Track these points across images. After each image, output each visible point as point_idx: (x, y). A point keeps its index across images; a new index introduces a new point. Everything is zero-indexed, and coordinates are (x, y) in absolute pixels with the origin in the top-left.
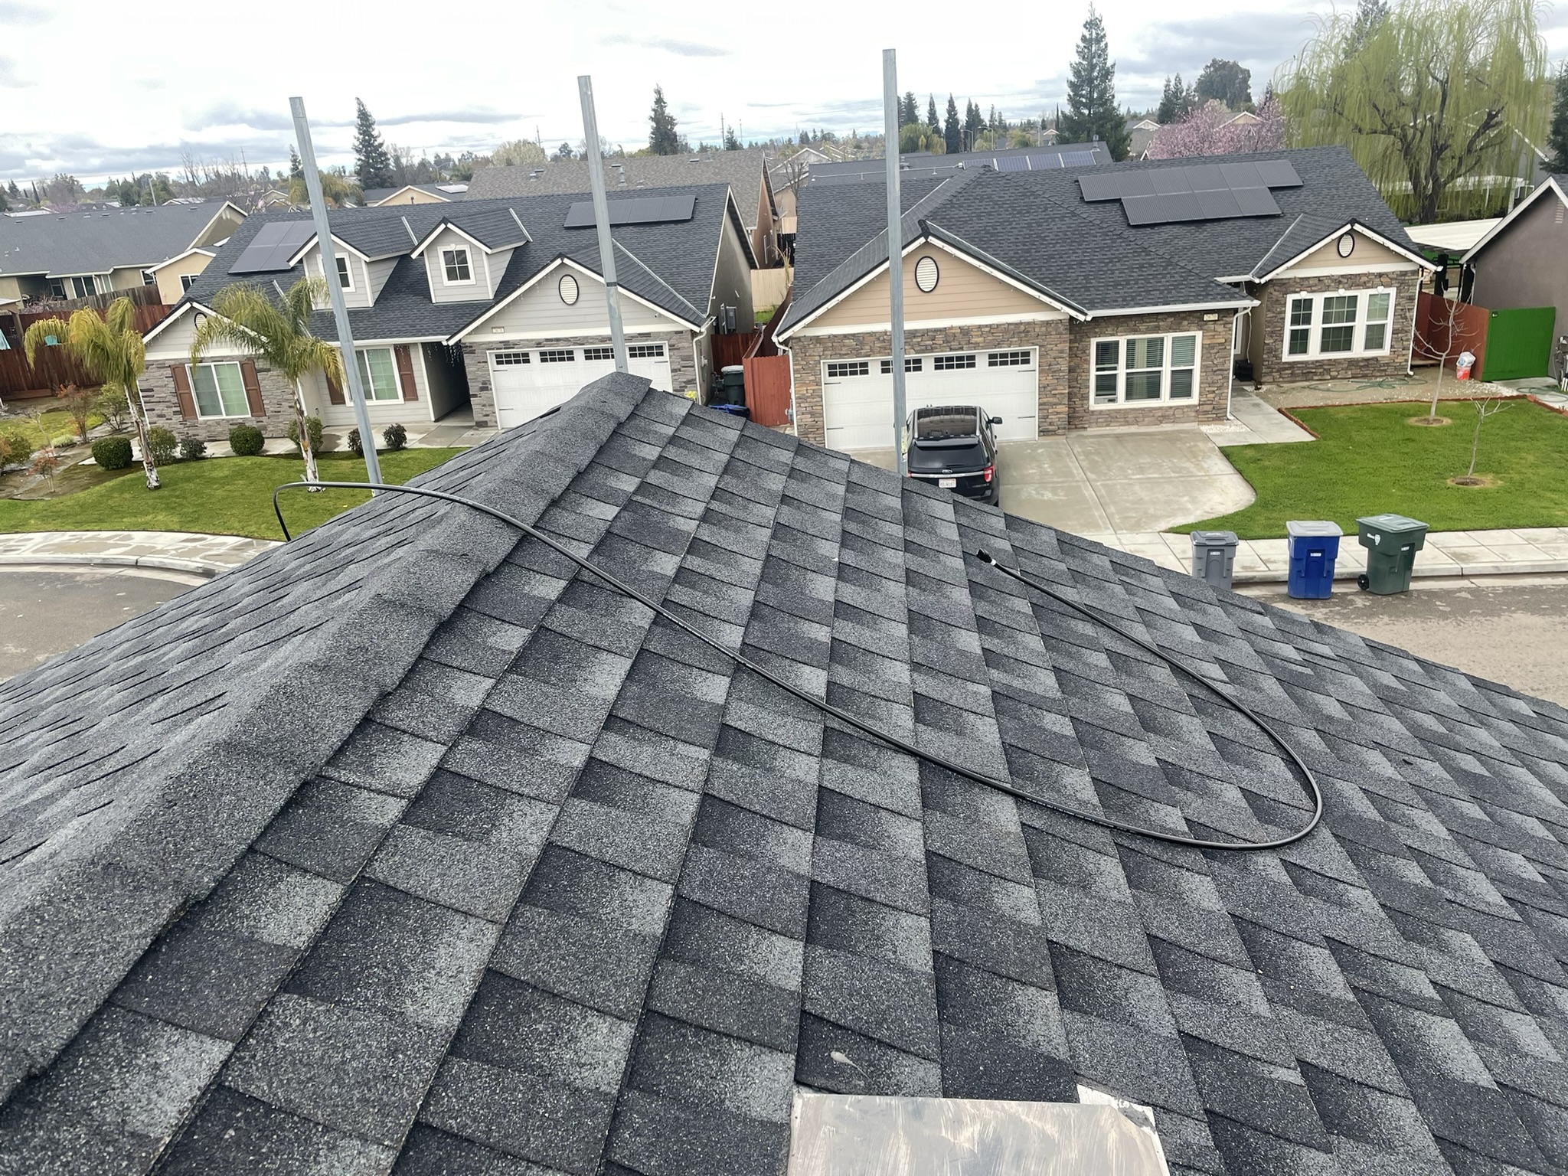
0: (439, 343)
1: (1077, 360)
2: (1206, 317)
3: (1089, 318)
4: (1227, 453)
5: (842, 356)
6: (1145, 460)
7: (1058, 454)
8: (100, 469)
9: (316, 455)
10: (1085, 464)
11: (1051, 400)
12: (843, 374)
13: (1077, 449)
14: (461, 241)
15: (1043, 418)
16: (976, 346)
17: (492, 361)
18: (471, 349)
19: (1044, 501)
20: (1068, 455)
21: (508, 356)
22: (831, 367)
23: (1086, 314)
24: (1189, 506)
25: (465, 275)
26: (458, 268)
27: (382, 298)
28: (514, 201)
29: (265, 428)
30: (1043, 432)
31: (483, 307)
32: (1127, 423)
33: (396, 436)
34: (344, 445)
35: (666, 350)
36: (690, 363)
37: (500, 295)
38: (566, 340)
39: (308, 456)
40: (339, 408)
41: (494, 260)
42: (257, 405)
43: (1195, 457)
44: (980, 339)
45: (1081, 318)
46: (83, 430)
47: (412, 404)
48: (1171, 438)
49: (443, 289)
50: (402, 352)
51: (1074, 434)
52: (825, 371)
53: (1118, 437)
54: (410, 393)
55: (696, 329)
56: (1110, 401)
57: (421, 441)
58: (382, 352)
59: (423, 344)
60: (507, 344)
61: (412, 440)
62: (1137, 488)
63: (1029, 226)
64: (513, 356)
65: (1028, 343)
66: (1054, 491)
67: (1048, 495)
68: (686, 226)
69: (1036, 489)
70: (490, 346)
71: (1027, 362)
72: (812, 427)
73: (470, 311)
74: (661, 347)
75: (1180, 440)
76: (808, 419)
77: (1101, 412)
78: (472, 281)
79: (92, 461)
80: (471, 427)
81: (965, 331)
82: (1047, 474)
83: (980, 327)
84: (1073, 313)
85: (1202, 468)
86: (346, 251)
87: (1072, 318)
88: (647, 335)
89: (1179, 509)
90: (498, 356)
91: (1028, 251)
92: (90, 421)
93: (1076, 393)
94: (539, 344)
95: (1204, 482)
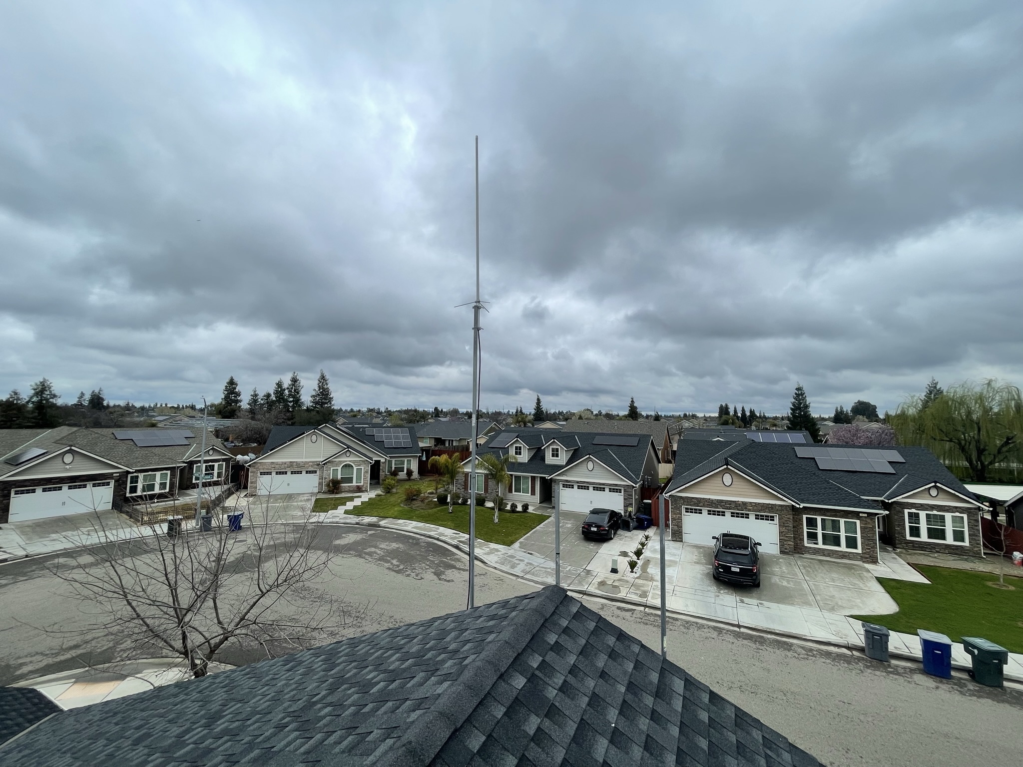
0: (545, 477)
1: (797, 523)
2: (861, 515)
3: (801, 507)
4: (881, 581)
5: (691, 505)
6: (835, 575)
7: (790, 564)
8: (438, 503)
9: (500, 510)
10: (803, 571)
11: (785, 538)
12: (691, 512)
13: (799, 563)
14: (559, 446)
15: (782, 546)
16: (749, 510)
17: (561, 486)
18: (555, 481)
19: (783, 586)
20: (795, 565)
21: (567, 485)
22: (686, 509)
23: (800, 505)
24: (861, 605)
25: (557, 456)
26: (555, 454)
27: (531, 460)
28: (579, 434)
29: (486, 497)
30: (782, 552)
31: (561, 467)
32: (824, 555)
33: (525, 507)
34: (508, 508)
35: (623, 491)
36: (631, 497)
37: (568, 464)
38: (587, 483)
39: (497, 511)
40: (511, 494)
41: (568, 452)
42: (486, 490)
43: (862, 580)
44: (750, 508)
45: (798, 506)
46: (437, 489)
47: (533, 496)
48: (850, 567)
49: (550, 459)
50: (533, 478)
51: (797, 555)
52: (683, 511)
53: (820, 561)
54: (533, 493)
55: (635, 485)
56: (815, 543)
57: (533, 510)
58: (527, 478)
59: (541, 477)
60: (567, 481)
61: (531, 509)
62: (831, 589)
63: (772, 465)
64: (568, 485)
65: (773, 512)
66: (788, 582)
67: (785, 583)
68: (635, 448)
69: (779, 579)
70: (562, 481)
71: (773, 520)
72: (678, 531)
73: (557, 468)
74: (621, 490)
75: (854, 569)
76: (676, 528)
77: (810, 548)
78: (559, 458)
79: (436, 500)
80: (550, 508)
81: (744, 504)
82: (784, 572)
83: (751, 503)
84: (794, 504)
85: (867, 586)
86: (521, 444)
87: (793, 505)
88: (616, 485)
89: (856, 606)
90: (563, 485)
91: (772, 475)
92: (439, 486)
93: (798, 537)
94: (578, 482)
95: (869, 594)
